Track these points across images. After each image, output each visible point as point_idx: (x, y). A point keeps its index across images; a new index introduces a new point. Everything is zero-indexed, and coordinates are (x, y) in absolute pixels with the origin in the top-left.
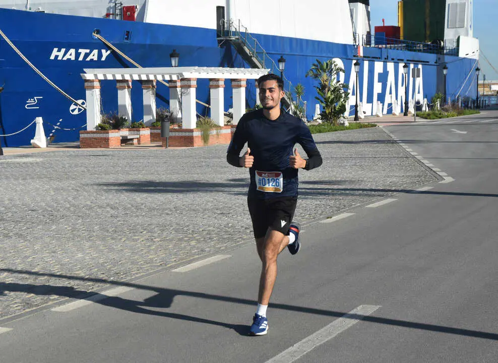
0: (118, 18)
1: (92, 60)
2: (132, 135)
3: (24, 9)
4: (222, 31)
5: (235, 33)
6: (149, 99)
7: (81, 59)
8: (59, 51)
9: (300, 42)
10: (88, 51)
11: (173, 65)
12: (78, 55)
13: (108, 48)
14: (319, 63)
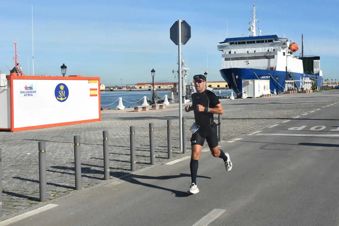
0: (269, 70)
5: (289, 72)
12: (265, 77)
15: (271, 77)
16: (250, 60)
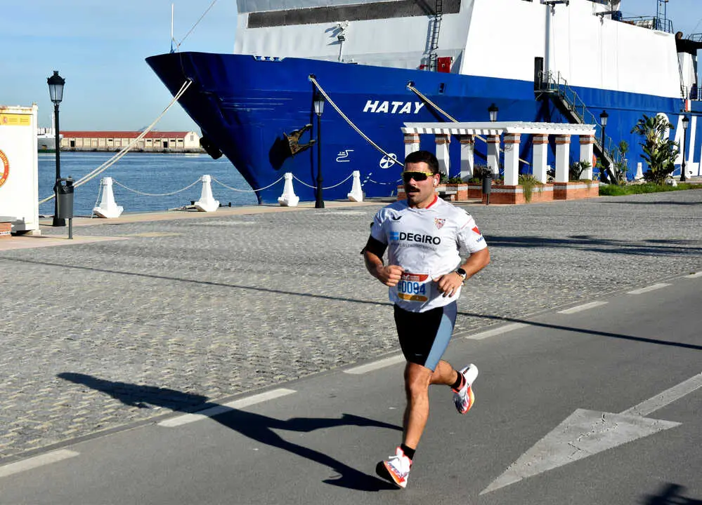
0: (432, 70)
1: (405, 113)
2: (449, 190)
3: (337, 61)
4: (540, 83)
5: (554, 86)
6: (467, 154)
7: (394, 111)
8: (373, 103)
9: (622, 95)
10: (401, 103)
11: (492, 119)
12: (391, 107)
13: (421, 100)
14: (647, 118)
15: (427, 105)
16: (350, 24)
